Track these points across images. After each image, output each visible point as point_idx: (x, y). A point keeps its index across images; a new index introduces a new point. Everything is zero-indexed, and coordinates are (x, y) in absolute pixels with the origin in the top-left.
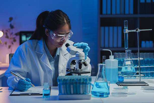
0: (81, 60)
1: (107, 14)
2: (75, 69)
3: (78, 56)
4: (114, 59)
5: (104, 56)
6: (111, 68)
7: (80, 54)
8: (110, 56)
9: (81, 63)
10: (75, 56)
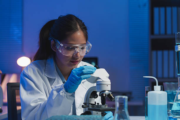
0: (105, 91)
1: (160, 34)
2: (97, 104)
3: (100, 84)
4: (161, 90)
5: (147, 87)
6: (157, 104)
7: (103, 81)
8: (154, 86)
9: (104, 95)
10: (95, 85)
